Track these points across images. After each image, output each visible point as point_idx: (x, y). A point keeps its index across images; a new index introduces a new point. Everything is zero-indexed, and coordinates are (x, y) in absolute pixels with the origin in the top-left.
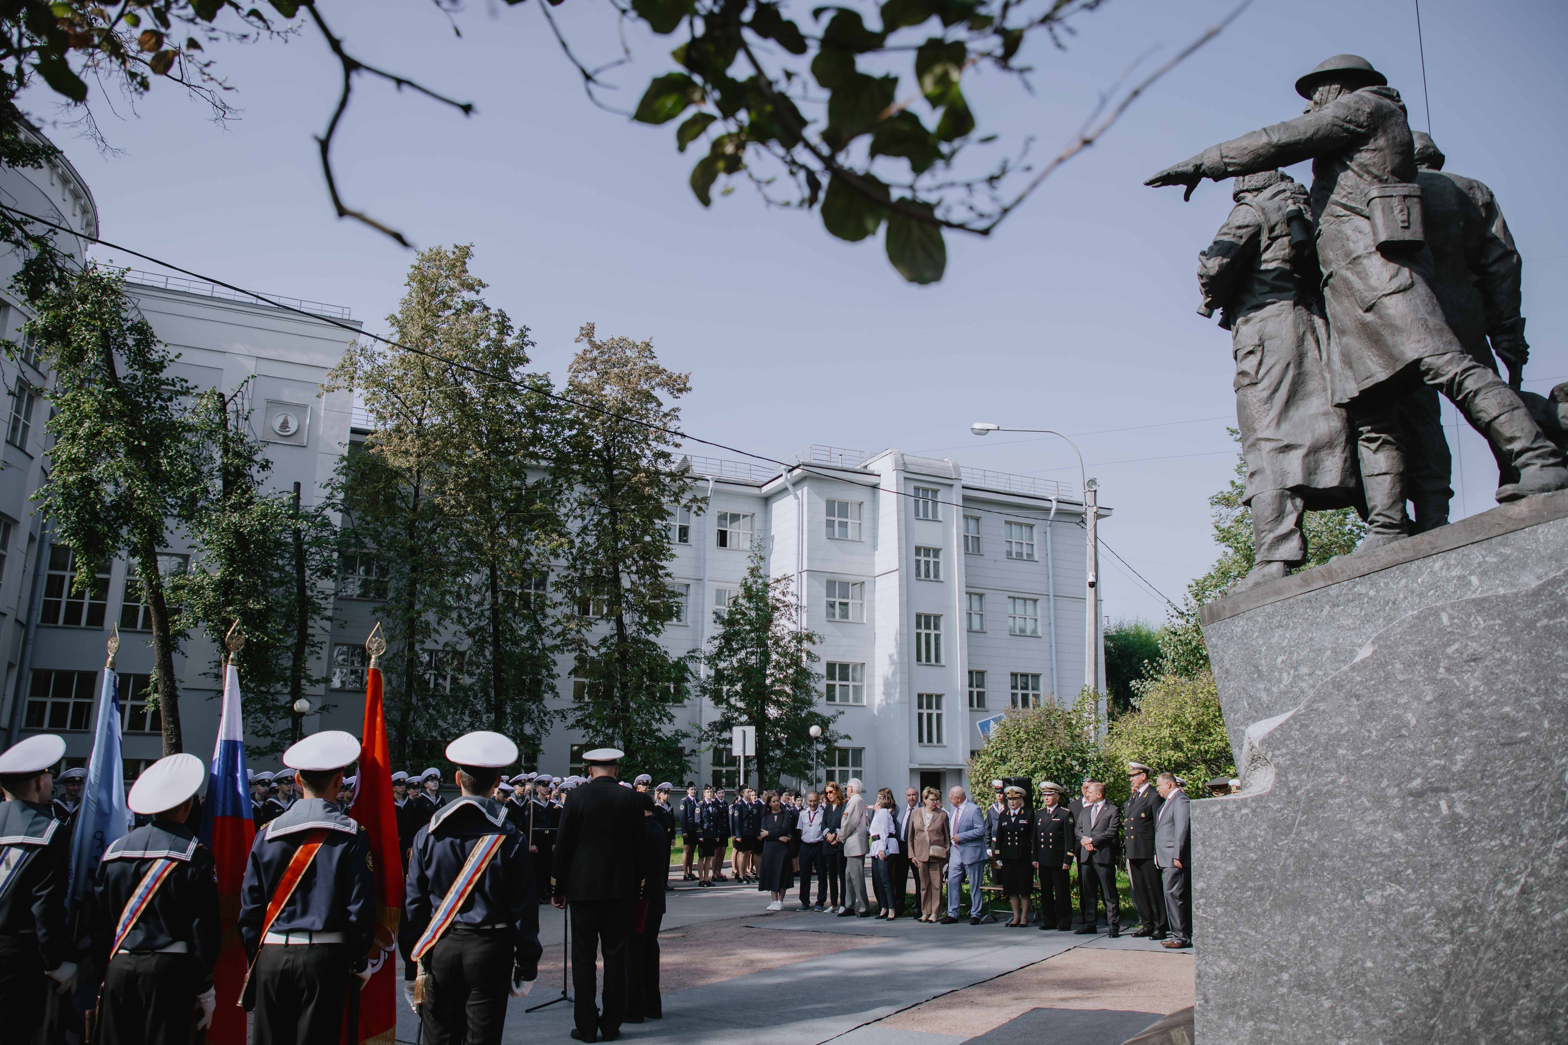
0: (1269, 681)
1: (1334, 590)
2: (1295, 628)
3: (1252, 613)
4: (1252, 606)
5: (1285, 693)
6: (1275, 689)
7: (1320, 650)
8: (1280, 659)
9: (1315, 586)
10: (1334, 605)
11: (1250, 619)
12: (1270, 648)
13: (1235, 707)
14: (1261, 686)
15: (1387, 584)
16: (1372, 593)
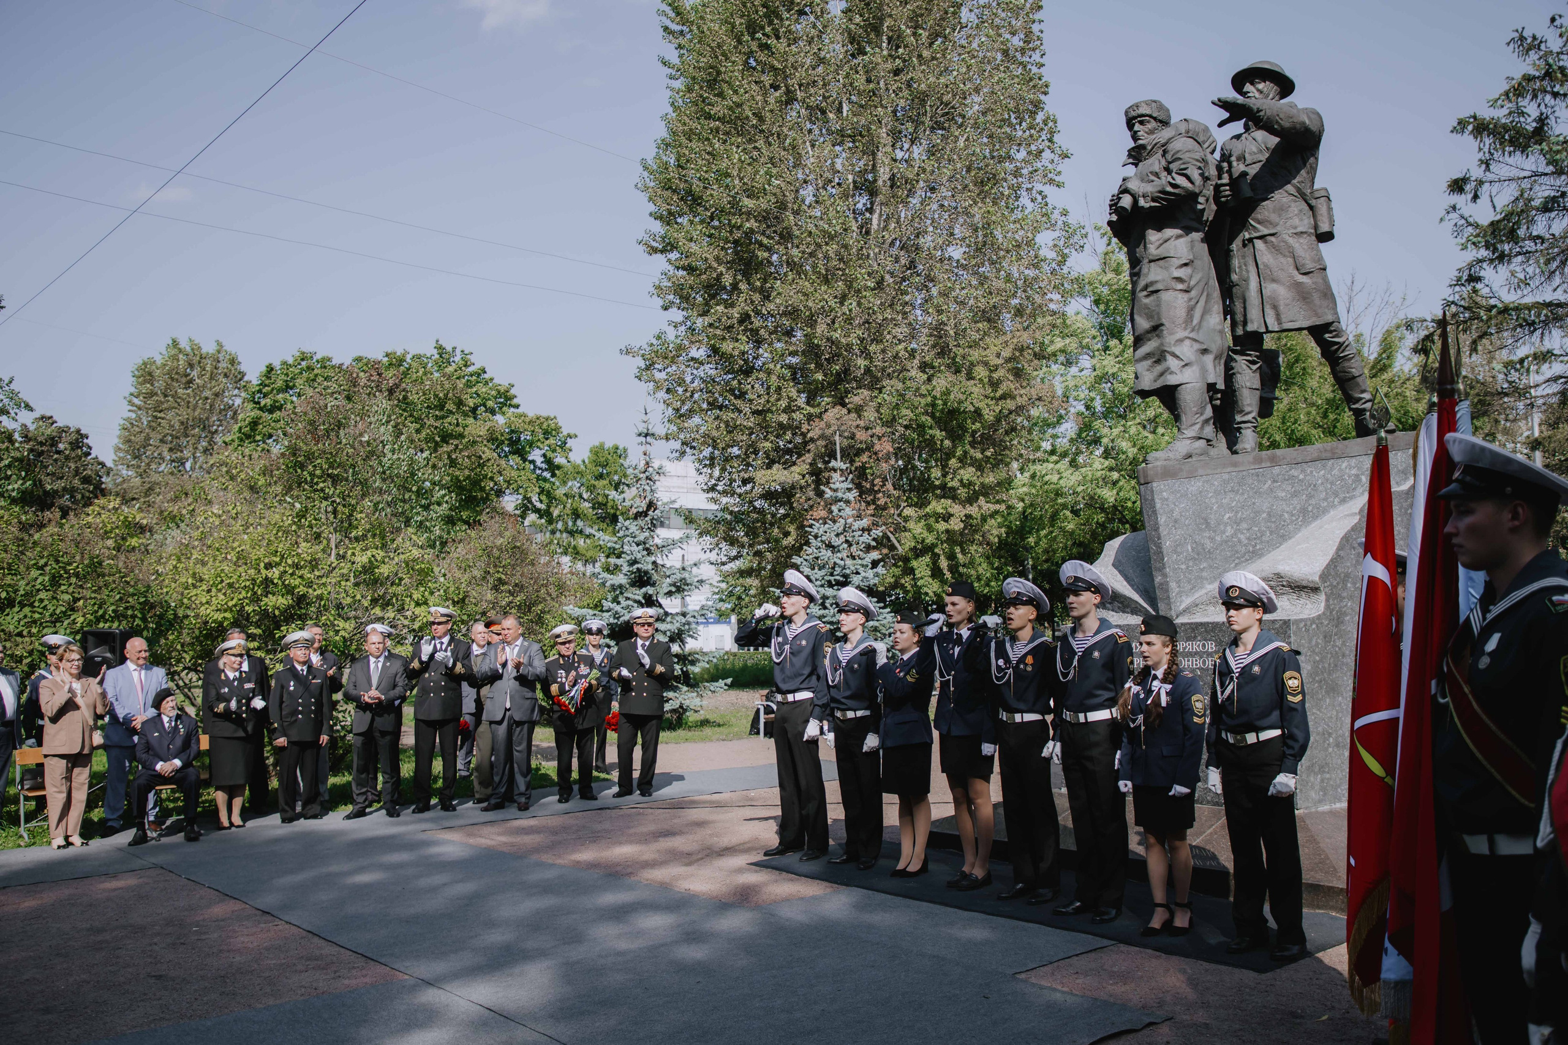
0: (1214, 531)
1: (1276, 470)
2: (1243, 494)
3: (1210, 477)
4: (1210, 472)
5: (1226, 542)
6: (1218, 538)
7: (1258, 512)
8: (1227, 516)
9: (1264, 465)
10: (1274, 481)
11: (1207, 481)
12: (1221, 506)
13: (1179, 550)
14: (1207, 534)
15: (1311, 472)
16: (1301, 477)
